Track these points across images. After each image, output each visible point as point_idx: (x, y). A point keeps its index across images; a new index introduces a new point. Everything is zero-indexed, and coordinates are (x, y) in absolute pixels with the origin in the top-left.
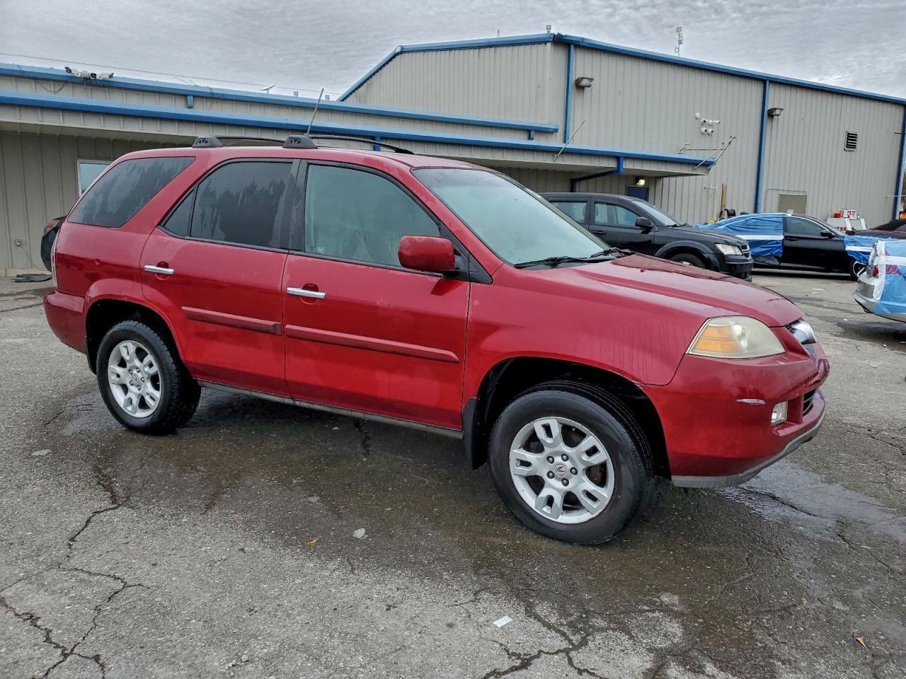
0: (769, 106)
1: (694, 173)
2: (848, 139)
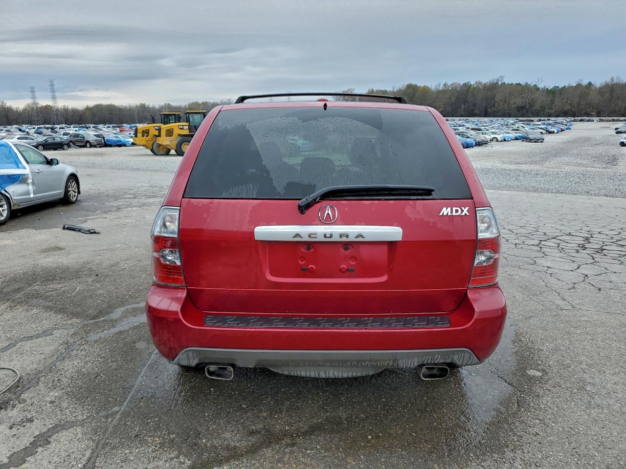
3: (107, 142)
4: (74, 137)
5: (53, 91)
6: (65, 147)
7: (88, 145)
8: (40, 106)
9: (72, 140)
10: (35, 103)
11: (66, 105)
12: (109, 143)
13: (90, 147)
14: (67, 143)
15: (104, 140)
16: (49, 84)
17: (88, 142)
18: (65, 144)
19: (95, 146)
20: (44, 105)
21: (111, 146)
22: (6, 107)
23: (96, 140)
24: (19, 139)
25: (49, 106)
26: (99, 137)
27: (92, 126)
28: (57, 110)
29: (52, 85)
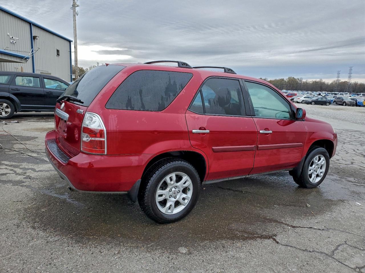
0: (33, 35)
1: (21, 62)
2: (57, 52)
3: (358, 103)
4: (337, 99)
5: (350, 73)
6: (328, 104)
7: (344, 104)
8: (341, 82)
9: (336, 100)
10: (338, 80)
11: (357, 81)
12: (359, 104)
13: (345, 105)
14: (329, 102)
15: (356, 102)
16: (349, 69)
17: (345, 102)
18: (328, 102)
19: (349, 105)
20: (343, 81)
21: (360, 106)
22: (322, 82)
23: (350, 102)
24: (304, 98)
25: (346, 82)
26: (353, 100)
27: (362, 94)
28: (351, 84)
29: (351, 70)
